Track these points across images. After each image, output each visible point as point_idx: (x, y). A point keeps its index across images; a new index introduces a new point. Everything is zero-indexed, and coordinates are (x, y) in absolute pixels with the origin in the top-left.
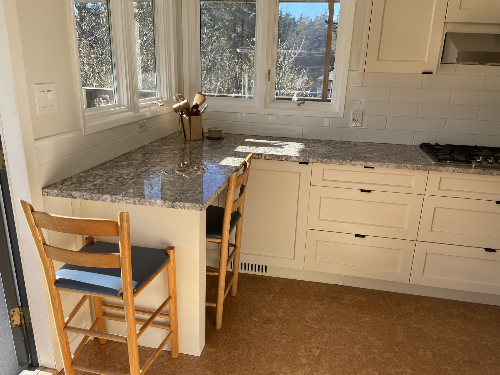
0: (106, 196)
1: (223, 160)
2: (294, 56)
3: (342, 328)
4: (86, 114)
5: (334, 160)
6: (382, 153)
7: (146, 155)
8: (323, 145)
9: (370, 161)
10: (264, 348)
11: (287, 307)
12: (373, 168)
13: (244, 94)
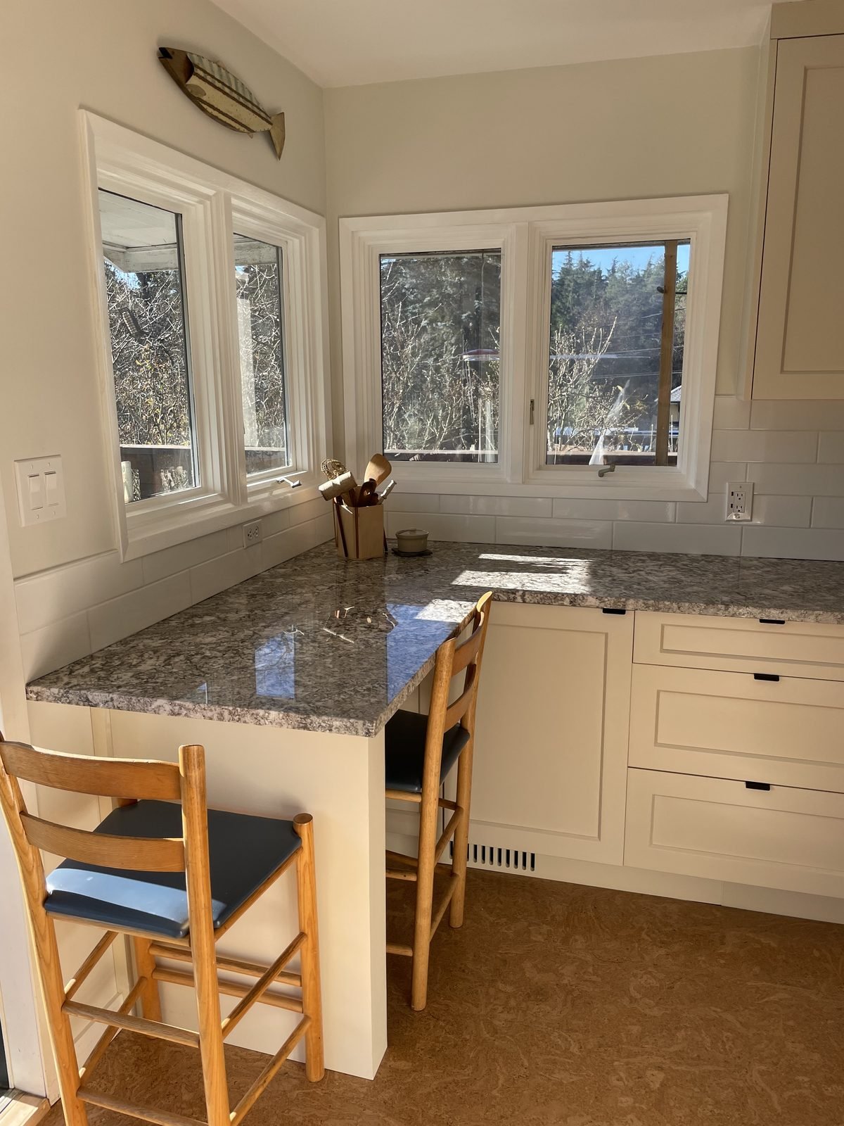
0: (160, 702)
1: (427, 608)
2: (593, 360)
3: (720, 1016)
4: (128, 515)
5: (687, 604)
6: (805, 584)
7: (258, 598)
8: (661, 565)
9: (776, 607)
10: (526, 1064)
11: (583, 958)
12: (782, 622)
13: (484, 447)
